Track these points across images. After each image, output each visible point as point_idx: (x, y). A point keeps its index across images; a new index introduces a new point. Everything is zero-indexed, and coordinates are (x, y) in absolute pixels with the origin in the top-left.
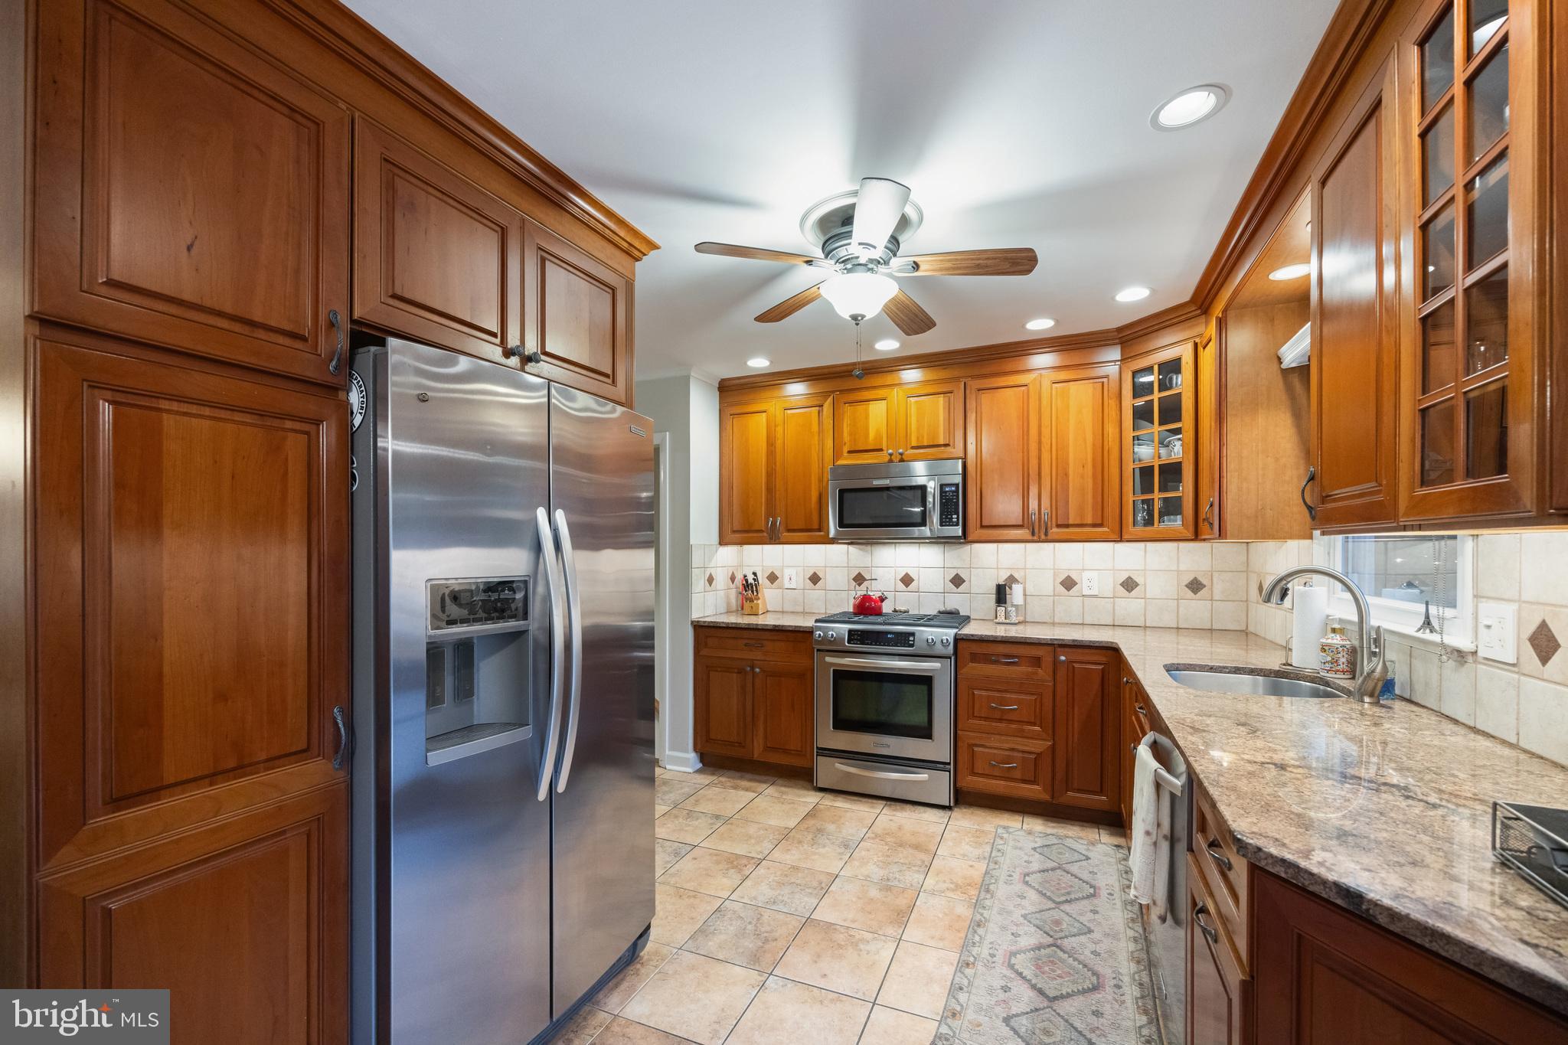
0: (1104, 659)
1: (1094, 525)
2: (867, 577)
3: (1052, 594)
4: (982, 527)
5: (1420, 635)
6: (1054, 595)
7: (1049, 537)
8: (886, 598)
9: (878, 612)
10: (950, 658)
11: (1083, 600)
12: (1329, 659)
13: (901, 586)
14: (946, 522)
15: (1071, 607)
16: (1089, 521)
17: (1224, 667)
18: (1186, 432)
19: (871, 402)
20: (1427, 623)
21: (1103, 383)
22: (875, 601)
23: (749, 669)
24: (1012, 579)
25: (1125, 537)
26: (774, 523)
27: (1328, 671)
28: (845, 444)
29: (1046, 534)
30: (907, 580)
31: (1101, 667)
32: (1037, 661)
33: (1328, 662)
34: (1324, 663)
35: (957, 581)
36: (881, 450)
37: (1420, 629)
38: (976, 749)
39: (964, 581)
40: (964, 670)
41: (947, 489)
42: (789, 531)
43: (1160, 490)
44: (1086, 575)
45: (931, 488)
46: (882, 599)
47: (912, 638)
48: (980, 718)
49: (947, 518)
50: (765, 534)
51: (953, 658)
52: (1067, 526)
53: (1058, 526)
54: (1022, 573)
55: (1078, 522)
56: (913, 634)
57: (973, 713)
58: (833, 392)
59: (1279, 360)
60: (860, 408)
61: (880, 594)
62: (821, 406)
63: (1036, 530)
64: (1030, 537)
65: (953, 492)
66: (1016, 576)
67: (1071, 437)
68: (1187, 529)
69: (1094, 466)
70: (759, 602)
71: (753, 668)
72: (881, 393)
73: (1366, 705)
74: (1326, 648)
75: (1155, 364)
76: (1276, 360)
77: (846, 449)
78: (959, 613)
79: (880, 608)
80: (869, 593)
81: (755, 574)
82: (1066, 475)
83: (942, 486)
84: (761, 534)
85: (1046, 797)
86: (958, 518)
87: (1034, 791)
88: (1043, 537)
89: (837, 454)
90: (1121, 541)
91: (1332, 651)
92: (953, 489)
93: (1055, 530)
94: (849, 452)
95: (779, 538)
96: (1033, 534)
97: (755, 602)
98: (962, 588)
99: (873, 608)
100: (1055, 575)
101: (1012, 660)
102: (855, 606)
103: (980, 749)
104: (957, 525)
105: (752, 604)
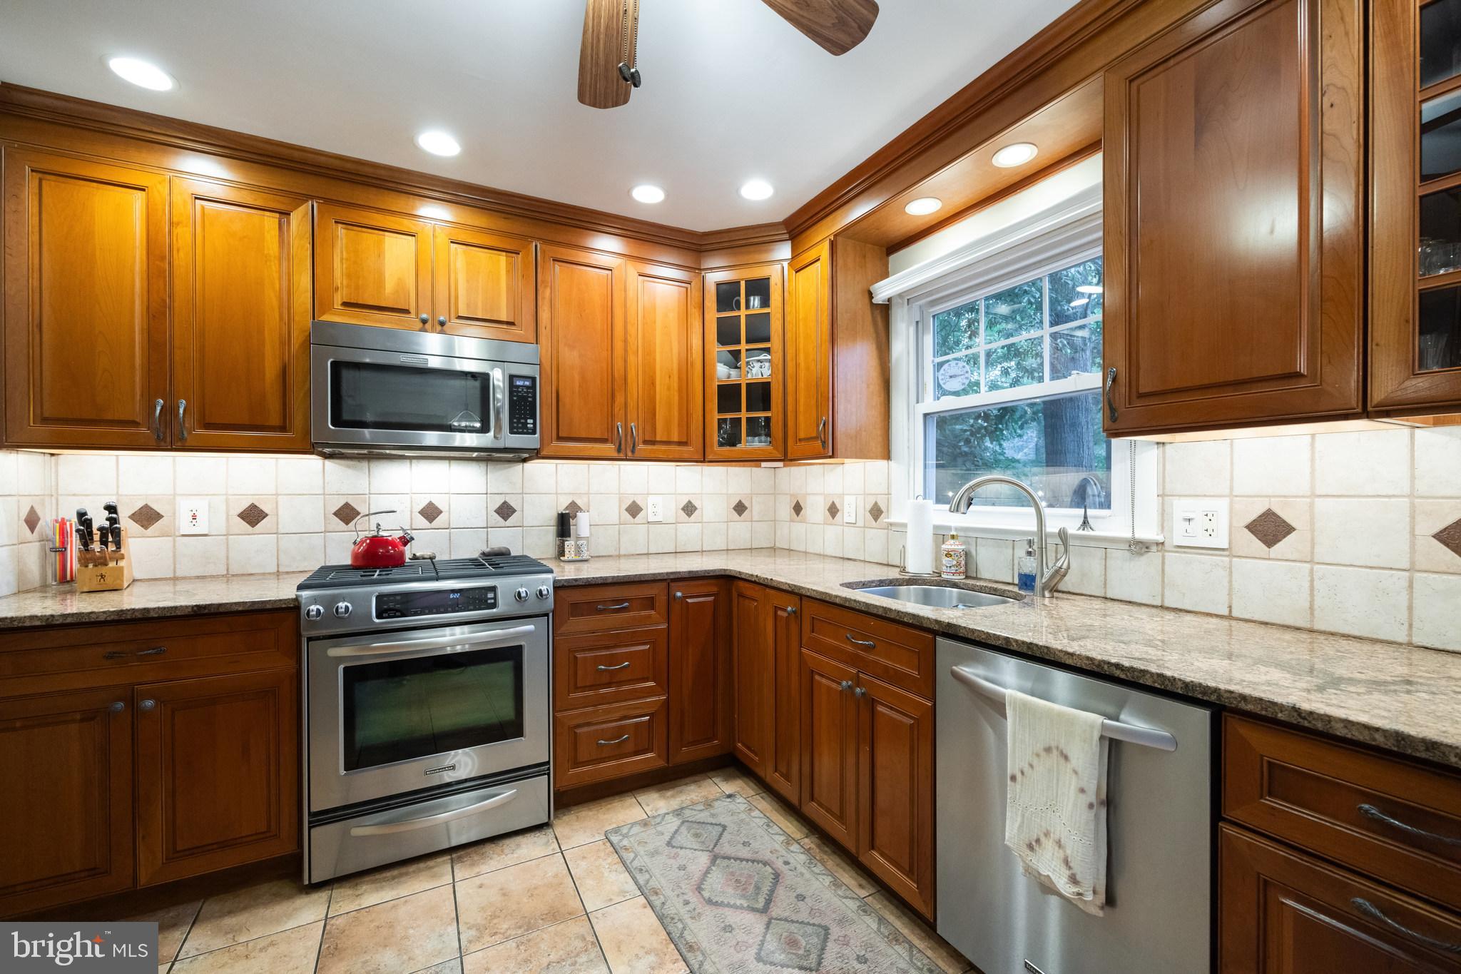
0: (715, 589)
1: (680, 443)
2: (363, 509)
3: (618, 522)
4: (559, 438)
5: (1081, 532)
6: (620, 524)
7: (637, 455)
8: (412, 539)
9: (398, 561)
10: (547, 615)
11: (648, 527)
12: (955, 562)
13: (422, 522)
14: (517, 428)
15: (636, 536)
16: (676, 439)
17: (873, 582)
18: (775, 353)
19: (387, 234)
20: (1085, 523)
21: (687, 288)
22: (393, 544)
23: (120, 705)
24: (574, 508)
25: (710, 457)
26: (169, 410)
27: (954, 574)
28: (337, 289)
29: (633, 452)
30: (430, 513)
31: (711, 598)
32: (650, 603)
33: (953, 566)
34: (950, 567)
35: (505, 511)
36: (407, 312)
37: (1079, 529)
38: (578, 731)
39: (514, 511)
40: (563, 629)
41: (518, 383)
42: (208, 426)
43: (748, 410)
44: (651, 500)
45: (498, 380)
46: (405, 541)
47: (490, 595)
48: (584, 688)
49: (518, 422)
50: (144, 430)
51: (551, 615)
52: (653, 443)
53: (645, 442)
54: (585, 499)
55: (665, 439)
56: (493, 589)
57: (576, 683)
58: (312, 198)
59: (871, 295)
60: (369, 238)
61: (401, 534)
62: (286, 213)
63: (623, 447)
64: (615, 455)
65: (527, 387)
66: (579, 502)
67: (658, 341)
68: (776, 448)
69: (679, 378)
70: (121, 563)
71: (132, 701)
72: (406, 224)
73: (1047, 600)
74: (952, 553)
75: (742, 279)
76: (867, 295)
77: (338, 300)
78: (510, 554)
79: (402, 554)
80: (382, 533)
81: (111, 509)
82: (653, 384)
83: (512, 377)
84: (133, 430)
85: (661, 763)
86: (534, 424)
87: (648, 759)
88: (629, 454)
89: (318, 301)
90: (704, 461)
91: (957, 556)
92: (527, 383)
93: (641, 446)
94: (345, 304)
95: (182, 439)
96: (619, 450)
97: (112, 564)
98: (512, 520)
99: (391, 556)
100: (620, 501)
101: (620, 605)
102: (356, 556)
103: (585, 729)
104: (534, 432)
105: (103, 570)
